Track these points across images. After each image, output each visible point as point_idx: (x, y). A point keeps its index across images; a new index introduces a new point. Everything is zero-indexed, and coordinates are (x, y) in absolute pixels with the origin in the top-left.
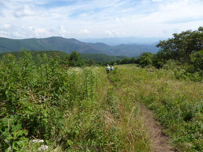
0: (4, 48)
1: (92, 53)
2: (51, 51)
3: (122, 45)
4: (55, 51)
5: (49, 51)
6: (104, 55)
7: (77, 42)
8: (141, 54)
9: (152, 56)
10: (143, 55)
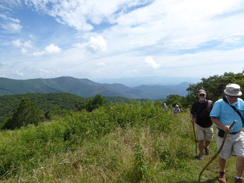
0: (4, 90)
1: (108, 96)
2: (61, 94)
3: (143, 86)
4: (65, 93)
5: (59, 93)
6: (122, 97)
7: (90, 83)
8: (168, 96)
9: (180, 99)
10: (170, 98)
